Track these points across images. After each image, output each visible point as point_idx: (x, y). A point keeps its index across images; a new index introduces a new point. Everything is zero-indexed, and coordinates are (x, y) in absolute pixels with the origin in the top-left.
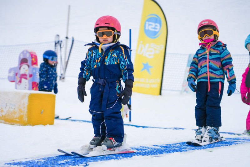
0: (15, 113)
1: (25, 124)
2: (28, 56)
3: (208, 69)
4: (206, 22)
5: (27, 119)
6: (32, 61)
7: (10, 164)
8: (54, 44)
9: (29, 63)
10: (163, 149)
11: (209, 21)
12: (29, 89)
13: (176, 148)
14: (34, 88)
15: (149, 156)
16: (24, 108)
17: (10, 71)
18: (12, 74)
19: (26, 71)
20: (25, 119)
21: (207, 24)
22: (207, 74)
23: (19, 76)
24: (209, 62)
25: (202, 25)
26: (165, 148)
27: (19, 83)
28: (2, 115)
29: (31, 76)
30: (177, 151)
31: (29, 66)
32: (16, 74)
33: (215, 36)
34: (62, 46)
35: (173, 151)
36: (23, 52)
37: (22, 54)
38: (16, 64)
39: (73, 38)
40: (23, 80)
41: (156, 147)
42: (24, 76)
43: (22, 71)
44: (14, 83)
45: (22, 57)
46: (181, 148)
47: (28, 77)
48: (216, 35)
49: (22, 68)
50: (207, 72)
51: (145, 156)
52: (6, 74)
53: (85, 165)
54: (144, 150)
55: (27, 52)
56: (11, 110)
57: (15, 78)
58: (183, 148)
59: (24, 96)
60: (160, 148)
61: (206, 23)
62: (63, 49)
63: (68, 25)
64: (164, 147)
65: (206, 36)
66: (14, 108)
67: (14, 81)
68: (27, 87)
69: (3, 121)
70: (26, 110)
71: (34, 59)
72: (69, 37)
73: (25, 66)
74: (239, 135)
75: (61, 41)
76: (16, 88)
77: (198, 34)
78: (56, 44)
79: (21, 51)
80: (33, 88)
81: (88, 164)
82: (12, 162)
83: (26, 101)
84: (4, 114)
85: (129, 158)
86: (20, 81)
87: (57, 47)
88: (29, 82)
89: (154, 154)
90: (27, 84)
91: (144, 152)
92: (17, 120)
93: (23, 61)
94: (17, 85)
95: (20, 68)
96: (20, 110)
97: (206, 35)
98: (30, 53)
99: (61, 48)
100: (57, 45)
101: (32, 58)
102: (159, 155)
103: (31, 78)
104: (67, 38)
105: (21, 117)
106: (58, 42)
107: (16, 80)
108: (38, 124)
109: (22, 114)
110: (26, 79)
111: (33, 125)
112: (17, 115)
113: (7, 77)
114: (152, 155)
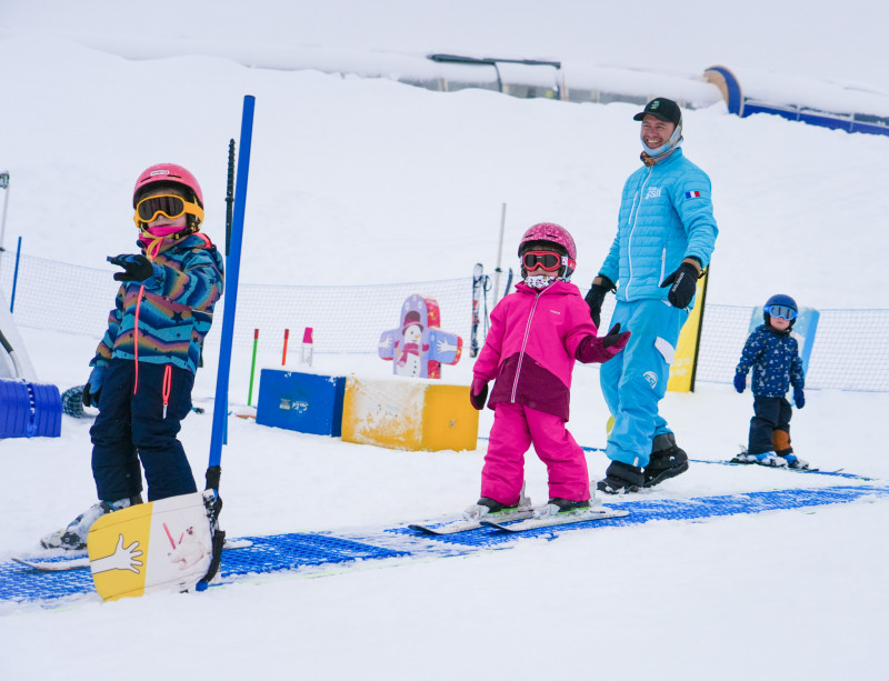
0: (397, 424)
1: (417, 448)
2: (420, 308)
3: (137, 323)
4: (162, 172)
5: (420, 438)
6: (429, 317)
7: (396, 531)
8: (472, 282)
9: (423, 321)
10: (708, 505)
11: (172, 168)
12: (421, 376)
13: (737, 506)
14: (433, 374)
15: (683, 521)
16: (416, 414)
17: (384, 336)
18: (387, 344)
19: (417, 337)
20: (419, 437)
21: (164, 178)
22: (131, 336)
23: (401, 347)
24: (144, 299)
25: (149, 181)
26: (712, 505)
27: (402, 363)
28: (371, 429)
29: (426, 348)
30: (739, 511)
31: (422, 328)
32: (396, 344)
33: (190, 218)
34: (487, 288)
35: (732, 511)
36: (410, 299)
37: (408, 304)
38: (395, 322)
39: (511, 271)
40: (410, 356)
41: (693, 502)
42: (411, 348)
43: (408, 339)
44: (391, 362)
45: (408, 309)
46: (746, 505)
47: (420, 350)
48: (194, 216)
49: (408, 332)
50: (133, 329)
51: (673, 521)
52: (374, 343)
53: (550, 536)
54: (670, 507)
55: (419, 298)
56: (389, 418)
57: (393, 353)
58: (752, 505)
59: (415, 391)
60: (702, 503)
61: (163, 175)
62: (490, 294)
63: (501, 243)
64: (711, 501)
65: (161, 217)
66: (394, 413)
67: (391, 359)
68: (418, 370)
69: (372, 441)
70: (419, 418)
71: (432, 314)
72: (502, 268)
73: (413, 328)
74: (866, 479)
75: (487, 277)
76: (395, 373)
77: (135, 207)
78: (475, 282)
79: (406, 297)
80: (430, 373)
81: (555, 534)
82: (399, 527)
83: (420, 400)
84: (373, 426)
85: (639, 524)
86: (404, 359)
87: (477, 290)
88: (422, 360)
89: (692, 517)
90: (418, 364)
91: (669, 511)
92: (401, 438)
93: (411, 317)
94: (398, 367)
95: (404, 333)
96: (408, 418)
97: (160, 214)
98: (425, 301)
99: (485, 290)
100: (477, 285)
101: (429, 311)
102: (701, 519)
103: (428, 352)
104: (498, 270)
105: (409, 434)
106: (481, 278)
107: (394, 356)
108: (444, 449)
109: (411, 427)
110: (417, 354)
111: (435, 450)
112: (401, 429)
113: (376, 349)
114: (687, 518)
